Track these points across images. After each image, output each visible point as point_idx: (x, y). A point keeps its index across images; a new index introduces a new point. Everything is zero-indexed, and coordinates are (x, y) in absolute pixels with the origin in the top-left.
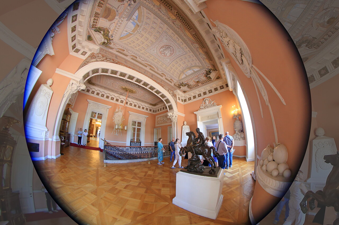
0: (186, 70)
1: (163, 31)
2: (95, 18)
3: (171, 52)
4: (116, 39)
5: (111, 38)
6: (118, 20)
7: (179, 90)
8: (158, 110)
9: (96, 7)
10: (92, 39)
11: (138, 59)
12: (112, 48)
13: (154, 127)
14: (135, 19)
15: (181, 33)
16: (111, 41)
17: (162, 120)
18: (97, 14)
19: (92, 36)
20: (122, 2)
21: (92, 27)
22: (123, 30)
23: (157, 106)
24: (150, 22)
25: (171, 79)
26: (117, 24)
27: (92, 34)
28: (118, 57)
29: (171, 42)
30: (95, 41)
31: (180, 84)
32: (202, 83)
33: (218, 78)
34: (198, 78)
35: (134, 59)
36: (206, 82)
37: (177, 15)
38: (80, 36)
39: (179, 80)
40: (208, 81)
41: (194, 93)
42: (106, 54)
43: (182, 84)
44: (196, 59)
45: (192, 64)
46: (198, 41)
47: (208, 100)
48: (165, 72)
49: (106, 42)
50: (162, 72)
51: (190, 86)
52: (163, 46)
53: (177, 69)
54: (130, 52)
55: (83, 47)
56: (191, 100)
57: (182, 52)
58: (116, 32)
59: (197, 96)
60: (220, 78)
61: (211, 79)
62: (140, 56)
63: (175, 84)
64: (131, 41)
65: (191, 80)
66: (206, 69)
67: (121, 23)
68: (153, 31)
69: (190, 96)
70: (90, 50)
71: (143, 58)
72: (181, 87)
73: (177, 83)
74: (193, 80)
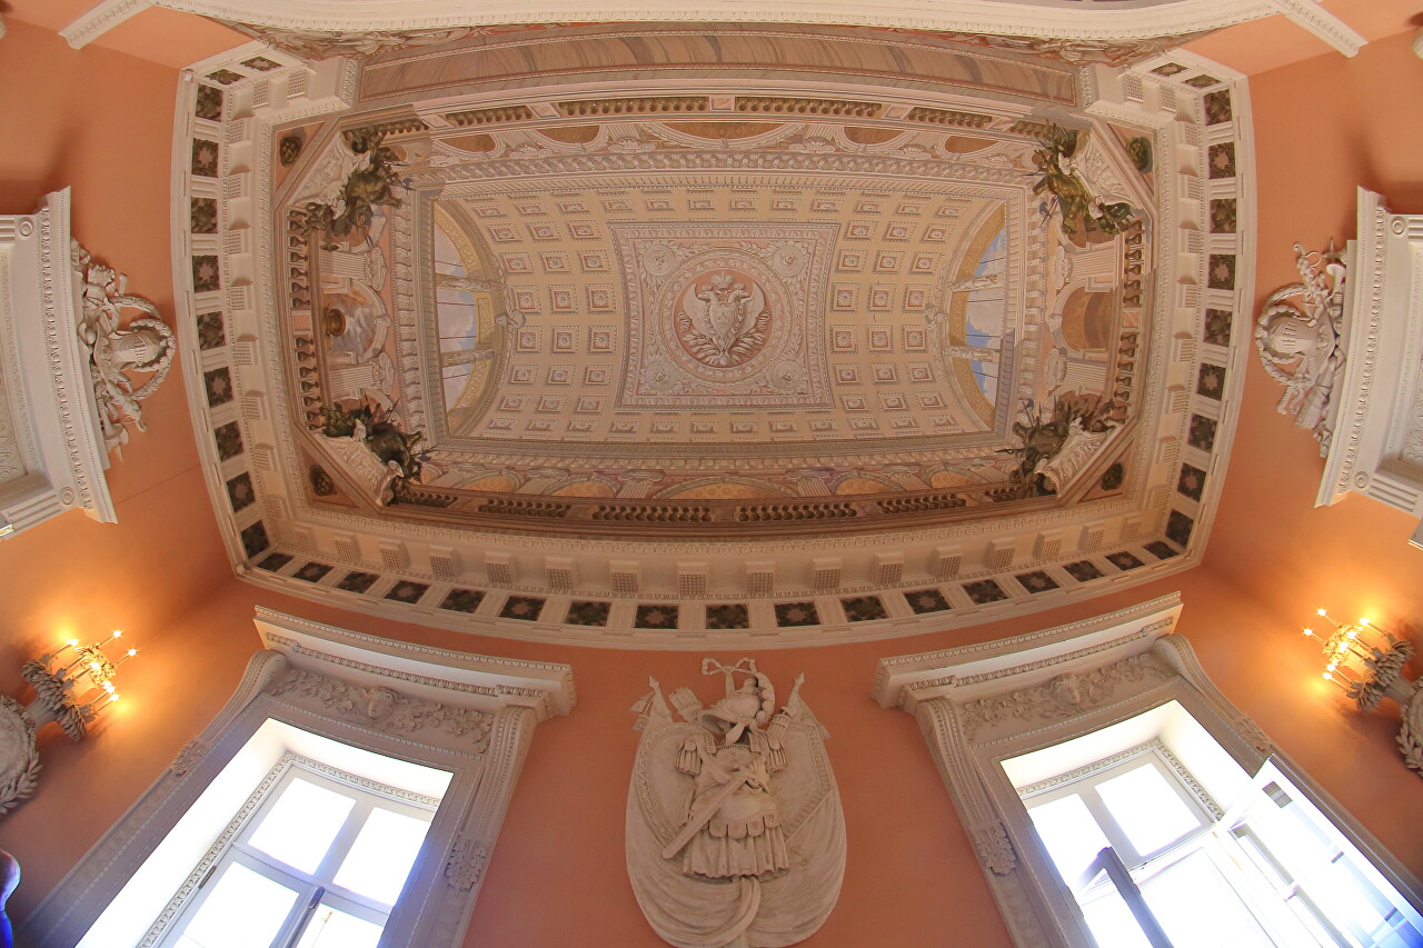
0: (488, 313)
1: (838, 403)
2: (1138, 277)
3: (702, 335)
4: (1023, 201)
5: (1046, 195)
6: (1048, 313)
7: (342, 116)
9: (1141, 330)
10: (1128, 152)
11: (833, 128)
14: (984, 365)
15: (761, 467)
16: (1039, 179)
18: (1133, 300)
20: (1060, 397)
21: (1140, 222)
22: (1008, 275)
24: (920, 395)
25: (486, 143)
26: (1043, 293)
27: (1135, 181)
28: (967, 77)
29: (755, 387)
30: (1113, 147)
31: (396, 174)
32: (312, 348)
33: (321, 484)
34: (371, 342)
35: (859, 113)
36: (310, 386)
37: (847, 506)
38: (1187, 171)
39: (430, 197)
40: (307, 400)
41: (241, 225)
42: (1035, 71)
43: (379, 186)
44: (545, 436)
45: (517, 382)
46: (659, 511)
47: (156, 367)
48: (584, 160)
49: (1062, 162)
50: (600, 141)
51: (321, 234)
52: (766, 329)
53: (546, 261)
54: (911, 154)
55: (1168, 97)
56: (194, 171)
57: (642, 390)
58: (1036, 247)
59: (207, 244)
60: (318, 497)
61: (328, 433)
62: (836, 164)
63: (418, 129)
64: (943, 232)
65: (378, 282)
66: (428, 445)
67: (1031, 304)
68: (878, 366)
69: (233, 172)
70: (1134, 89)
71: (809, 156)
72: (350, 153)
73: (420, 160)
74: (374, 297)
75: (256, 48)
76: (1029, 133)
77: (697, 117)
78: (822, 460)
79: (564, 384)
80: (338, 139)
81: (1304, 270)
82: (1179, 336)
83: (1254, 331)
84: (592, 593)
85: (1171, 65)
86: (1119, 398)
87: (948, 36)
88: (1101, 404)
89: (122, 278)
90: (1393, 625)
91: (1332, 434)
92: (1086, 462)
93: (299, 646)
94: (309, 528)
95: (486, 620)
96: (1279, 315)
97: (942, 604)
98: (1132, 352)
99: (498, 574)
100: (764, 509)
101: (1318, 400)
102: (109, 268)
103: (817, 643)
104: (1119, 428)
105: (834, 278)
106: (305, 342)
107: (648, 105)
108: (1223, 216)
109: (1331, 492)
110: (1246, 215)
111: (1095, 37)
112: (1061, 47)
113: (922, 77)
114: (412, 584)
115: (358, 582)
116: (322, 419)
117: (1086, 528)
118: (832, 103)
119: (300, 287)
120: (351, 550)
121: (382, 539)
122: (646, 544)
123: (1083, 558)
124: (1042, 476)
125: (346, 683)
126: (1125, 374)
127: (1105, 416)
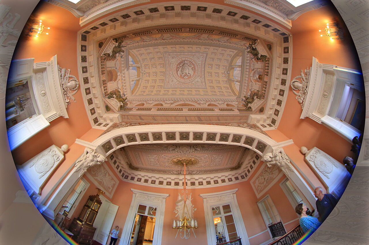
0: (231, 74)
1: (162, 53)
2: (104, 86)
3: (190, 67)
4: (129, 96)
5: (124, 98)
6: (120, 76)
7: (252, 114)
8: (249, 171)
9: (101, 76)
10: (110, 108)
11: (165, 106)
12: (131, 109)
13: (256, 201)
14: (132, 63)
15: (178, 40)
16: (126, 100)
17: (263, 180)
18: (104, 81)
19: (109, 105)
20: (115, 59)
21: (106, 96)
22: (130, 82)
23: (243, 166)
24: (145, 56)
25: (228, 105)
26: (122, 79)
27: (108, 103)
28: (142, 117)
29: (179, 56)
30: (113, 109)
31: (244, 102)
32: (265, 73)
33: (270, 47)
34: (254, 72)
35: (161, 109)
36: (267, 66)
37: (159, 32)
38: (99, 108)
39: (239, 97)
40: (268, 64)
41: (273, 99)
42: (129, 120)
43: (247, 100)
44: (223, 49)
45: (227, 60)
46: (200, 31)
47: (296, 80)
48: (210, 100)
49: (122, 104)
50: (207, 104)
51: (259, 94)
52: (177, 68)
53: (219, 83)
54: (151, 102)
55: (105, 120)
56: (279, 111)
57: (202, 56)
58: (125, 88)
59: (280, 98)
60: (271, 44)
61: (266, 56)
62: (164, 99)
63: (239, 109)
64: (143, 88)
65: (251, 83)
66: (246, 50)
67: (124, 77)
68: (154, 61)
69: (272, 109)
70: (111, 120)
71: (170, 100)
72: (251, 107)
73: (240, 104)
74: (252, 81)
75: (264, 129)
76: (129, 109)
77: (190, 107)
78: (165, 41)
79: (218, 59)
80: (253, 110)
81: (73, 98)
82: (93, 76)
83: (79, 83)
84: (216, 15)
85: (106, 126)
86: (103, 61)
87: (146, 124)
88: (106, 59)
89: (297, 99)
90: (30, 38)
91: (58, 70)
92: (107, 47)
93: (284, 19)
94: (274, 39)
95: (240, 13)
96: (75, 88)
97: (136, 13)
98: (102, 71)
99: (236, 22)
100: (177, 31)
101: (63, 75)
102: (298, 101)
103: (165, 3)
104: (102, 55)
105: (164, 78)
106: (267, 75)
107: (199, 109)
108: (90, 102)
109: (54, 59)
110: (86, 103)
111: (121, 128)
112: (126, 125)
113: (150, 116)
114: (255, 23)
115: (267, 26)
116: (266, 59)
117: (105, 33)
118: (166, 110)
119: (265, 85)
120: (266, 32)
121: (259, 33)
122: (203, 24)
123: (104, 27)
124: (116, 42)
125: (276, 8)
126: (103, 66)
127: (105, 57)
